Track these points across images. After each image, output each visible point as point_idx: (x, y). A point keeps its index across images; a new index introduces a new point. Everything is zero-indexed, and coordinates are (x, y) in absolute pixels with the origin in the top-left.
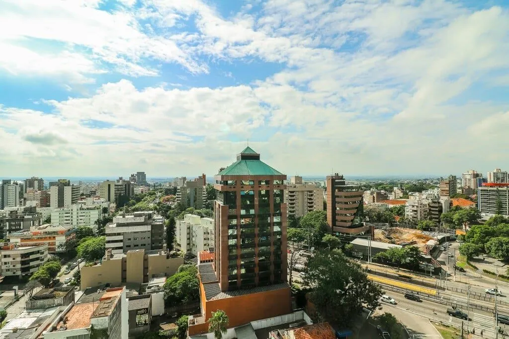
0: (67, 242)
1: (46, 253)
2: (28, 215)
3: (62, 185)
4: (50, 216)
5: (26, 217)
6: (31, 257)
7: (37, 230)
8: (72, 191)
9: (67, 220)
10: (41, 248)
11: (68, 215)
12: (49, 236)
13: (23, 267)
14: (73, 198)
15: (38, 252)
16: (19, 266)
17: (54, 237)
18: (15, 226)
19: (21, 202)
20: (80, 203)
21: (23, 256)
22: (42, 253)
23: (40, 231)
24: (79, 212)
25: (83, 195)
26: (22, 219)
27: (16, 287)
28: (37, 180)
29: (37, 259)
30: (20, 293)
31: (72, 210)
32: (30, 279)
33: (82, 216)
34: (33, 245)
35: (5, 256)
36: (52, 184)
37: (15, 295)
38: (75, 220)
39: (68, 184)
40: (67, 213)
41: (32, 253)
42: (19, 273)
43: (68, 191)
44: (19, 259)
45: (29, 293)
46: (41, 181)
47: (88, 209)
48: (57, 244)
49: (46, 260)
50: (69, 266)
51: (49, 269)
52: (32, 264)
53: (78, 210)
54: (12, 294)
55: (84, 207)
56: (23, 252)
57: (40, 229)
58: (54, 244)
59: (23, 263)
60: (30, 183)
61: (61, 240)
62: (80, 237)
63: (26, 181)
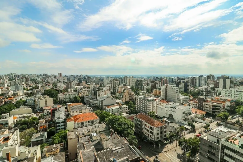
0: (231, 106)
1: (222, 108)
2: (212, 90)
3: (225, 78)
4: (221, 92)
5: (211, 91)
6: (216, 108)
7: (217, 97)
8: (230, 81)
9: (229, 95)
10: (220, 105)
11: (229, 93)
12: (222, 101)
13: (213, 110)
14: (230, 85)
15: (219, 106)
16: (211, 110)
17: (225, 102)
18: (207, 94)
19: (206, 85)
20: (236, 88)
21: (213, 106)
22: (221, 107)
23: (218, 98)
24: (236, 92)
25: (235, 84)
26: (210, 92)
27: (211, 117)
28: (212, 76)
29: (218, 109)
30: (213, 120)
31: (232, 91)
32: (217, 116)
33: (237, 95)
34: (217, 103)
35: (207, 104)
36: (219, 78)
37: (211, 120)
38: (233, 96)
39: (228, 78)
40: (229, 92)
41: (217, 106)
42: (211, 112)
43: (228, 81)
44: (212, 107)
45: (216, 121)
46: (213, 76)
47: (241, 91)
48: (226, 105)
49: (222, 110)
50: (232, 117)
51: (224, 115)
52: (216, 110)
53: (235, 91)
54: (210, 119)
55: (238, 90)
56: (213, 105)
57: (219, 97)
58: (224, 105)
59: (213, 109)
60: (209, 77)
61: (228, 104)
62: (237, 105)
63: (207, 76)
